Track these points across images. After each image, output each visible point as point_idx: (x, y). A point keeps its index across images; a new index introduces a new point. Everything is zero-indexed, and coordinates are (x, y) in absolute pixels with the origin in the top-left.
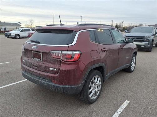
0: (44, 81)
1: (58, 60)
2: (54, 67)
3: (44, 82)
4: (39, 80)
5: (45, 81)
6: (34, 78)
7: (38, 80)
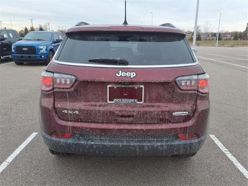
0: (158, 141)
1: (191, 94)
2: (182, 109)
3: (159, 144)
4: (145, 144)
5: (161, 141)
6: (125, 144)
7: (142, 144)
